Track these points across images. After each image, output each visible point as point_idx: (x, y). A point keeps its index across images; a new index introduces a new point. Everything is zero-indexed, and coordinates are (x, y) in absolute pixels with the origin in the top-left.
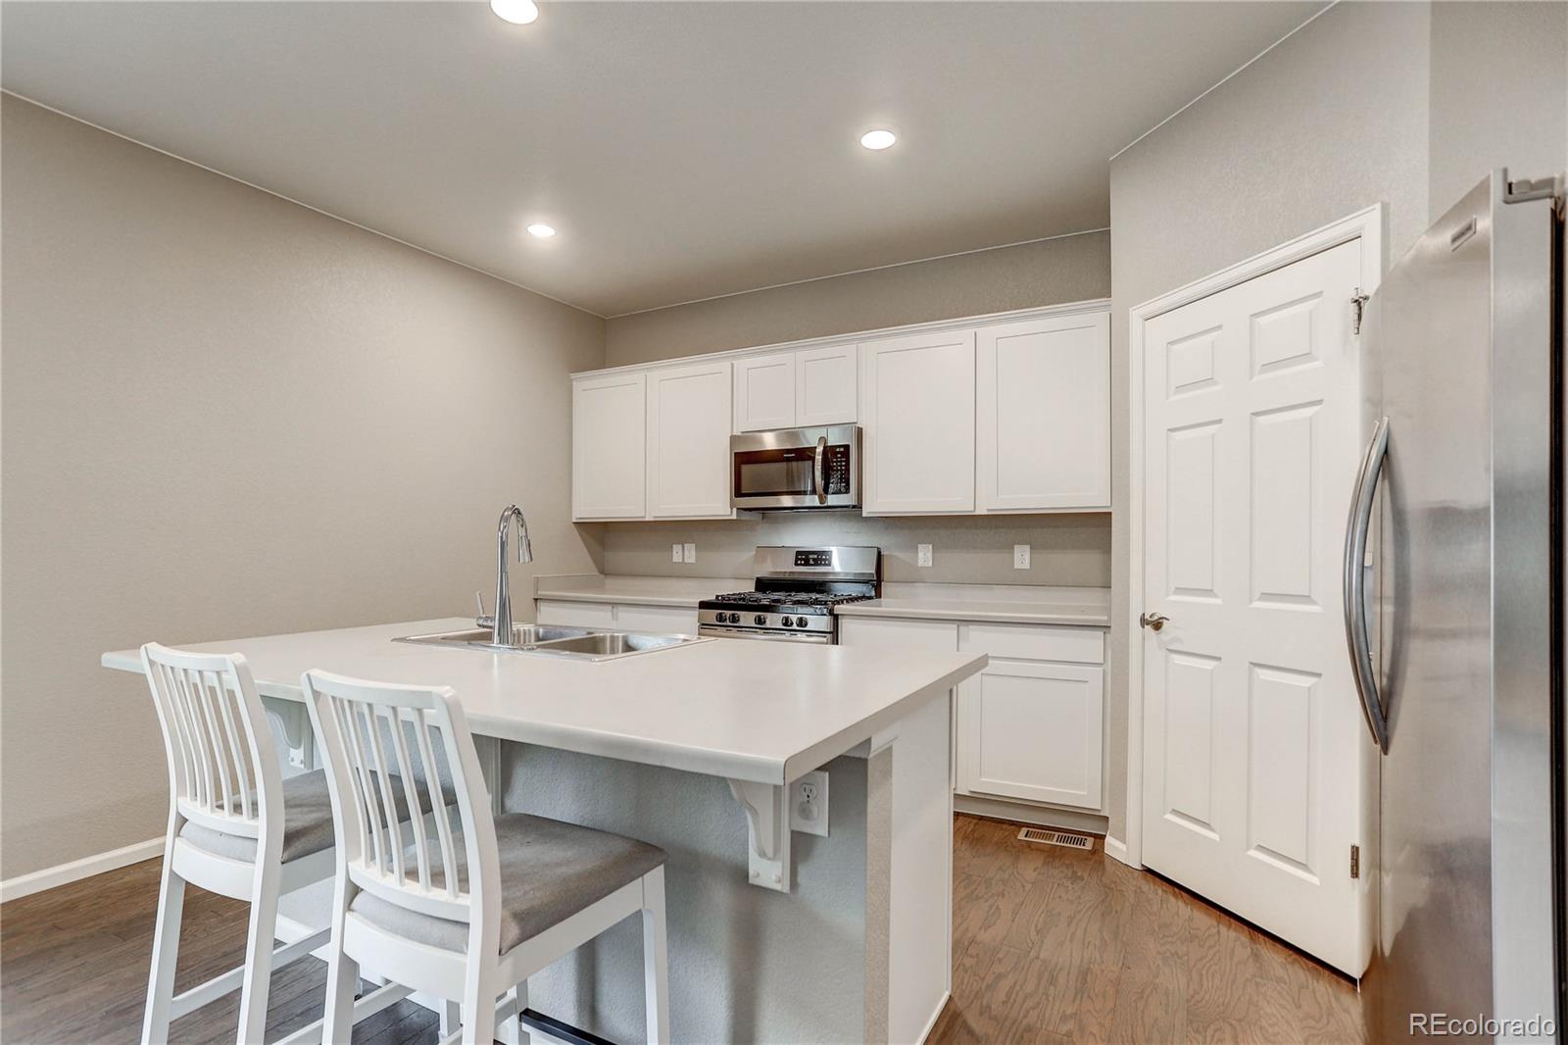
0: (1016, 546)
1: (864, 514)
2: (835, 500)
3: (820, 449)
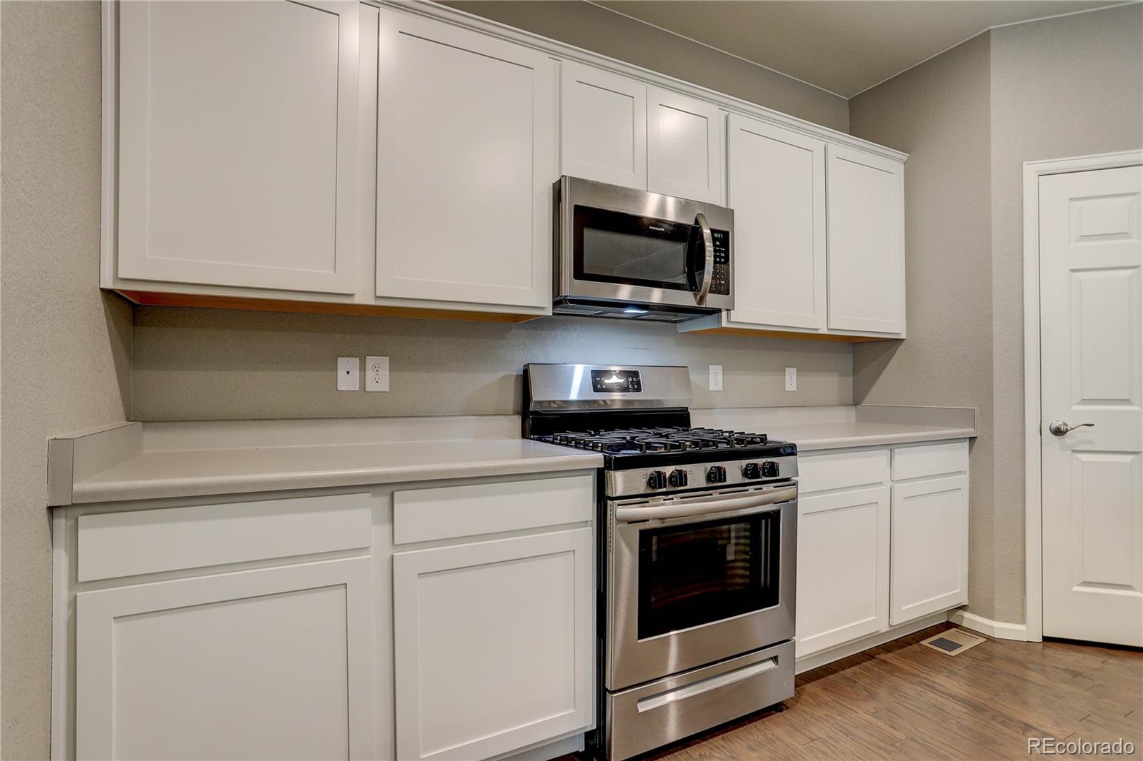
0: (787, 369)
1: (724, 324)
2: (712, 301)
3: (707, 232)
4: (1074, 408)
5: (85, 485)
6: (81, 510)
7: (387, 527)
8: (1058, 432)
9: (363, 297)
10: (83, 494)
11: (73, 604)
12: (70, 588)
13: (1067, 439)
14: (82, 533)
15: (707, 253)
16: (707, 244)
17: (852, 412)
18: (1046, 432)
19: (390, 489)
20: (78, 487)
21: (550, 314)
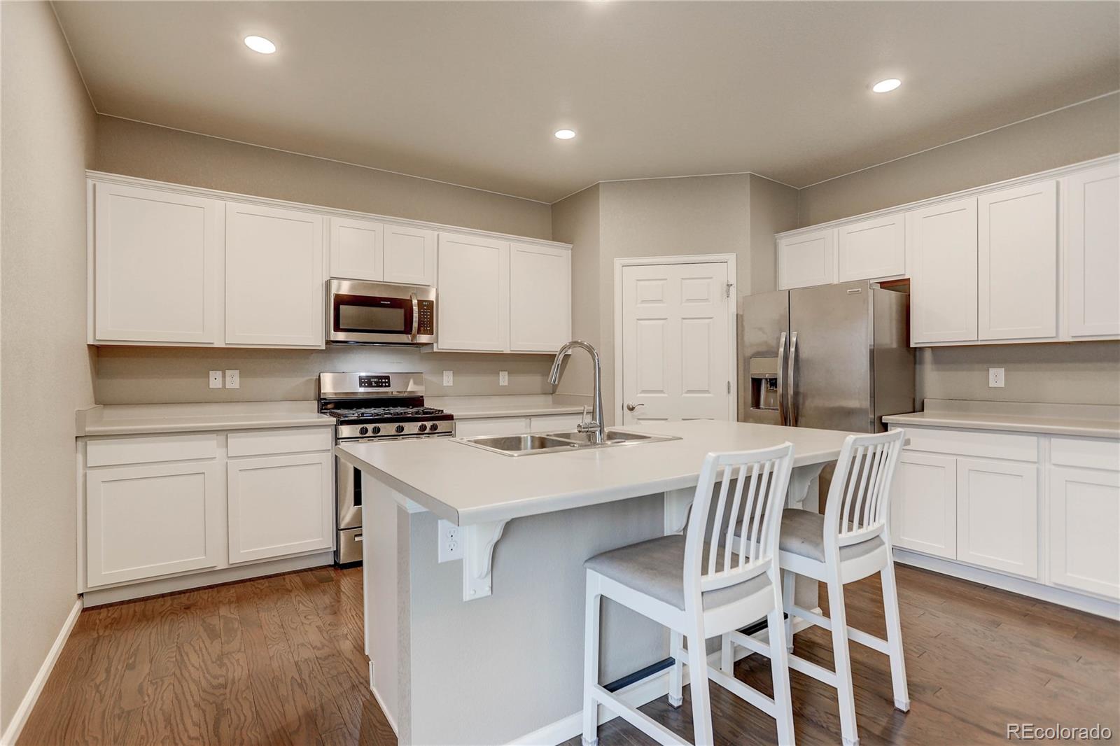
0: (501, 373)
1: (435, 350)
2: (424, 338)
3: (415, 302)
4: (639, 395)
5: (90, 429)
6: (88, 439)
7: (225, 450)
8: (632, 409)
9: (219, 343)
10: (89, 432)
11: (85, 475)
12: (84, 469)
13: (635, 413)
14: (88, 447)
15: (414, 312)
16: (414, 308)
17: (550, 398)
18: (625, 408)
19: (226, 433)
20: (87, 429)
21: (324, 348)
